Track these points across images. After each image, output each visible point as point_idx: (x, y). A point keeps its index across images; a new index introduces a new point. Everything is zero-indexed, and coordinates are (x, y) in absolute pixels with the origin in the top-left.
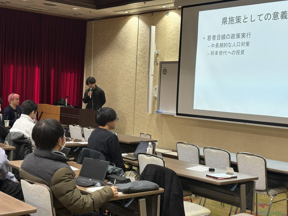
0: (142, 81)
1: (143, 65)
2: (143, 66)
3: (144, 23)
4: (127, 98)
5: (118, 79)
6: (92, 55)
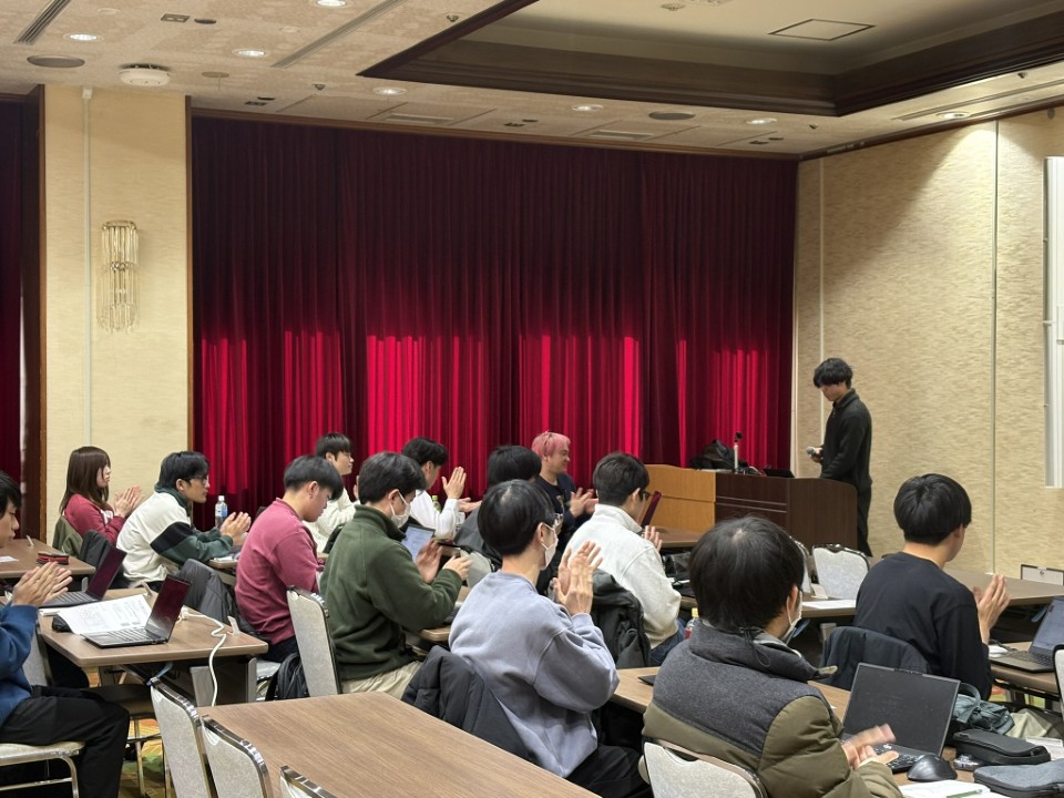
0: (1021, 367)
1: (1019, 306)
2: (1021, 310)
3: (1018, 149)
4: (963, 431)
5: (924, 363)
6: (822, 281)
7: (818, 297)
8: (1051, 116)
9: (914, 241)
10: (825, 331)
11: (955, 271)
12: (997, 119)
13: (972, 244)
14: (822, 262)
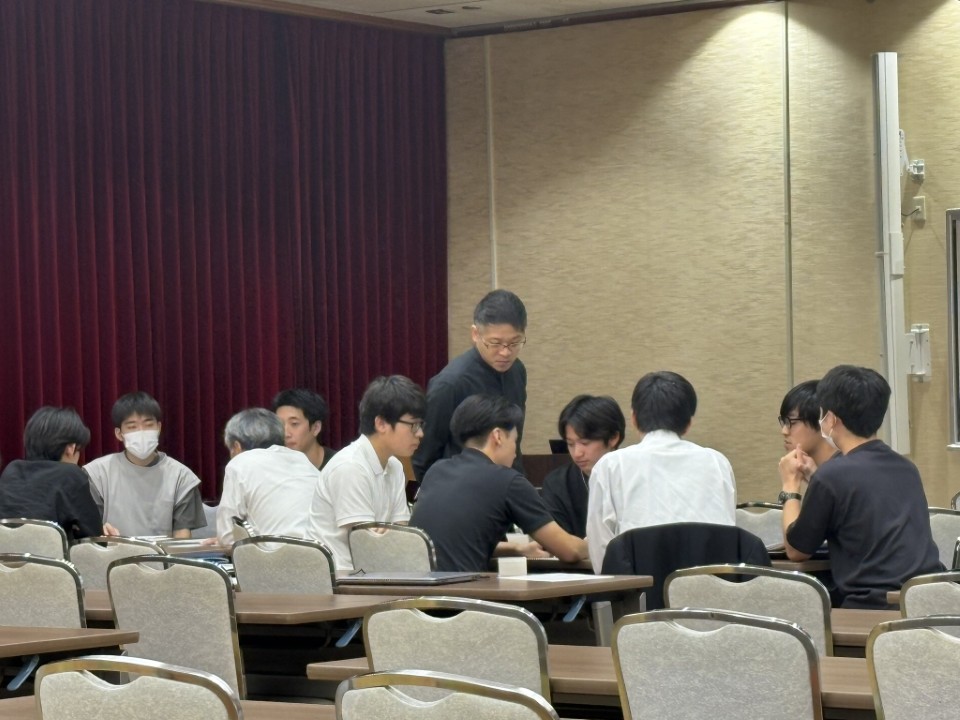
1: (827, 233)
5: (674, 309)
6: (493, 202)
9: (654, 150)
10: (501, 269)
11: (723, 189)
13: (750, 156)
14: (492, 174)
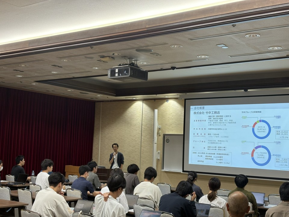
0: (147, 147)
1: (147, 136)
3: (147, 106)
6: (100, 127)
7: (100, 130)
8: (155, 101)
9: (123, 121)
10: (101, 138)
11: (133, 128)
12: (143, 100)
13: (137, 123)
14: (101, 123)
